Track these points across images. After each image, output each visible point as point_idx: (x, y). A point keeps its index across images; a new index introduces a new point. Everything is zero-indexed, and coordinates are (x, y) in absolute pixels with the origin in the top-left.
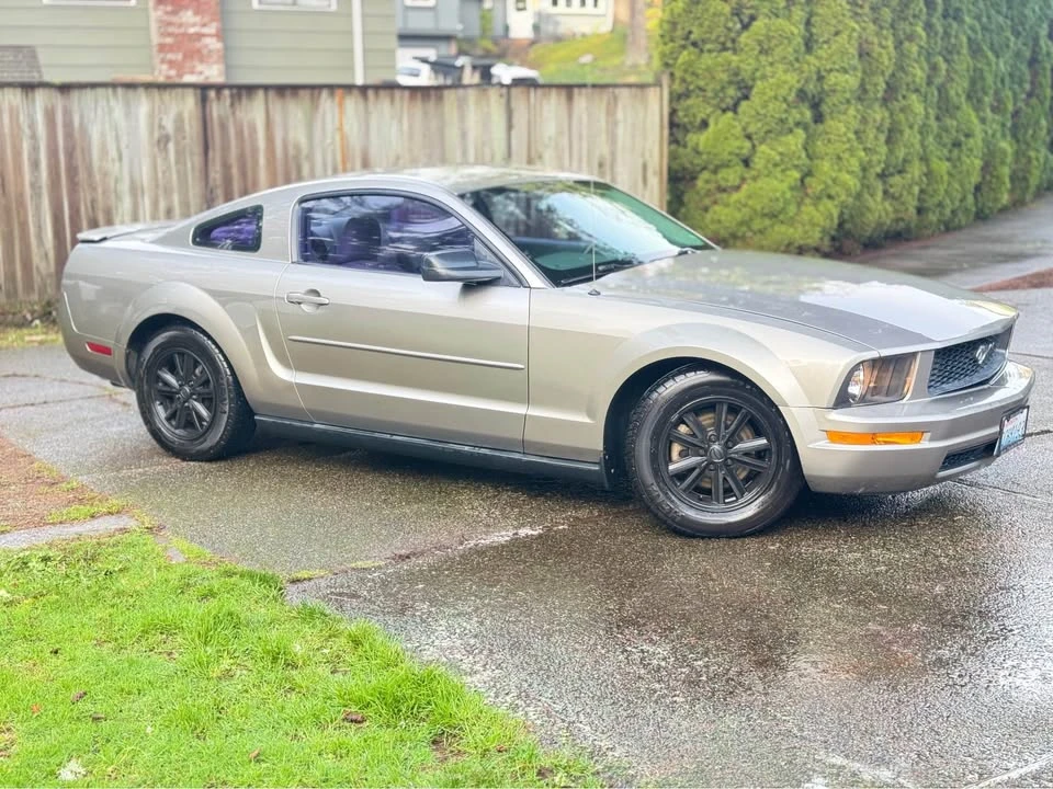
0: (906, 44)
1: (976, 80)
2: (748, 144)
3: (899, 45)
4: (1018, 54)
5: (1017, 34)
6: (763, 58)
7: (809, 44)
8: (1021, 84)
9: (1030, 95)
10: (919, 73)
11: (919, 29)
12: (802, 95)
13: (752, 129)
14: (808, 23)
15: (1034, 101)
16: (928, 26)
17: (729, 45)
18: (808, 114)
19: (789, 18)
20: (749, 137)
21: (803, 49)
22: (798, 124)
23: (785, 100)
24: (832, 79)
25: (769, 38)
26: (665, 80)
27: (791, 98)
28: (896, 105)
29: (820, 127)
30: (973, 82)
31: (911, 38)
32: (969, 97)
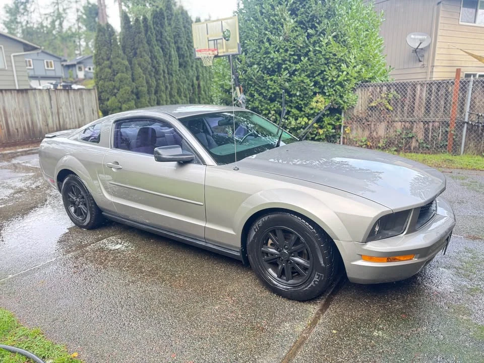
0: (159, 81)
1: (179, 89)
2: (120, 104)
3: (156, 81)
4: (189, 84)
5: (188, 79)
6: (121, 83)
7: (133, 80)
8: (190, 91)
9: (193, 93)
10: (163, 88)
11: (162, 77)
12: (132, 92)
13: (120, 100)
14: (132, 75)
15: (194, 95)
16: (164, 77)
17: (112, 79)
18: (135, 97)
19: (127, 73)
20: (120, 102)
21: (131, 81)
22: (132, 99)
23: (128, 93)
24: (140, 88)
25: (122, 78)
26: (96, 88)
27: (130, 93)
28: (158, 95)
29: (139, 100)
30: (178, 90)
31: (159, 79)
32: (178, 93)
